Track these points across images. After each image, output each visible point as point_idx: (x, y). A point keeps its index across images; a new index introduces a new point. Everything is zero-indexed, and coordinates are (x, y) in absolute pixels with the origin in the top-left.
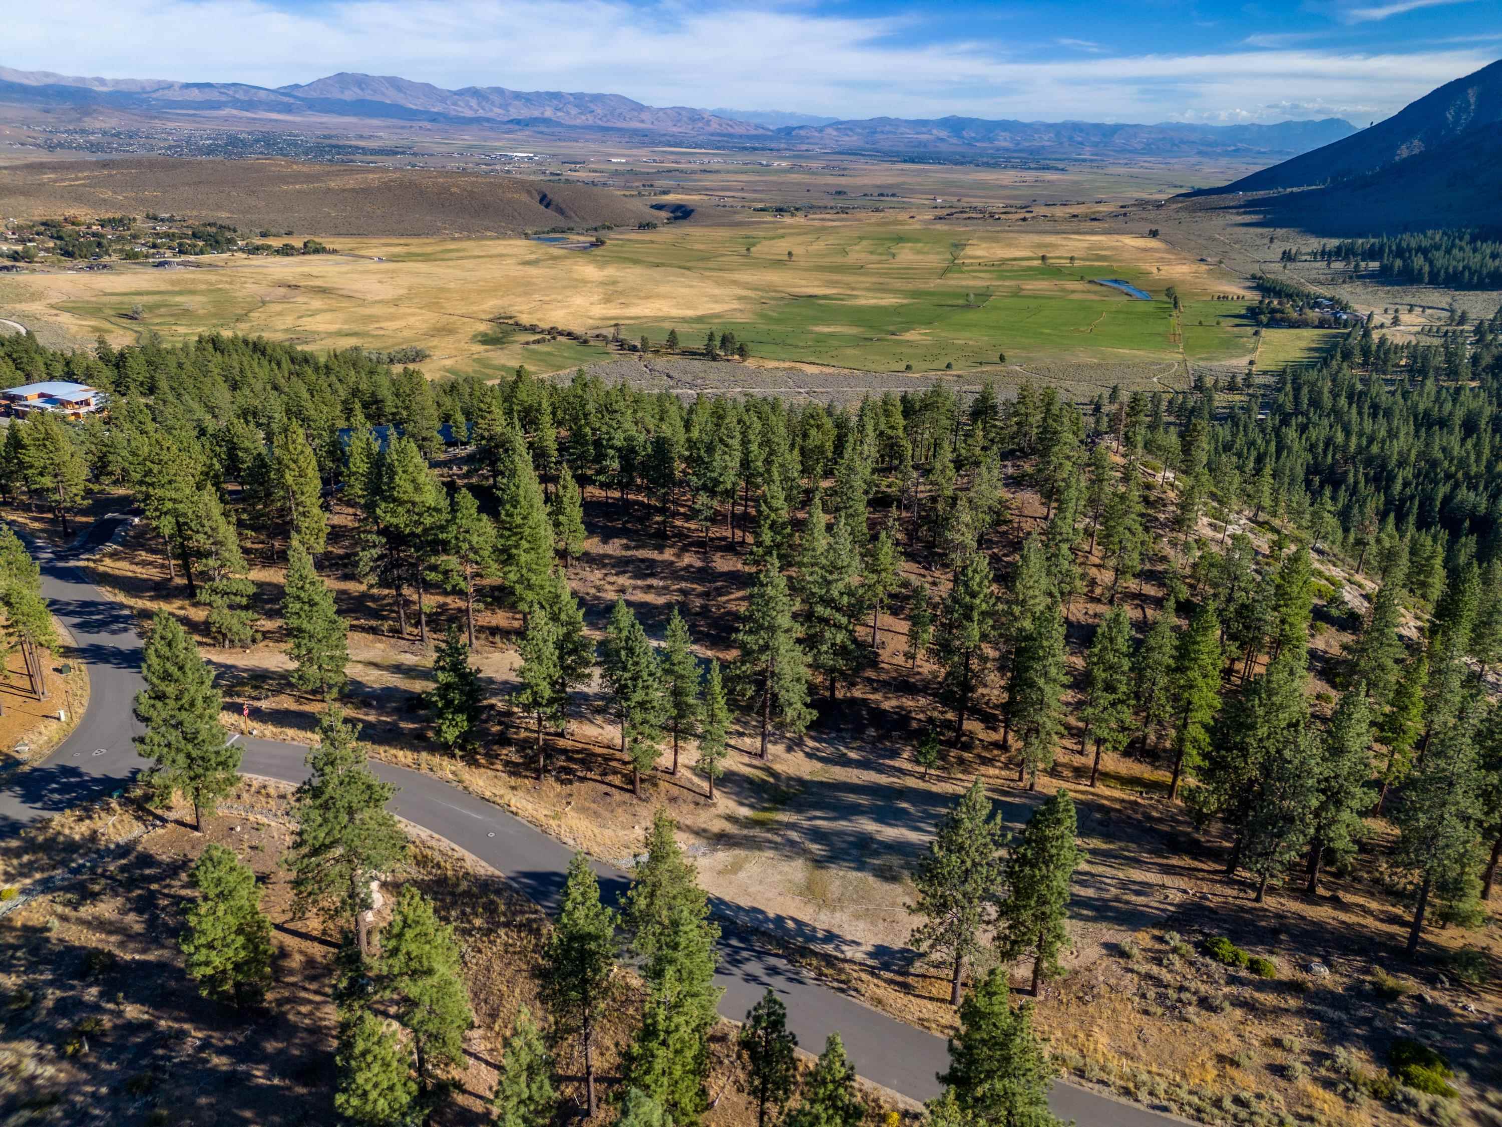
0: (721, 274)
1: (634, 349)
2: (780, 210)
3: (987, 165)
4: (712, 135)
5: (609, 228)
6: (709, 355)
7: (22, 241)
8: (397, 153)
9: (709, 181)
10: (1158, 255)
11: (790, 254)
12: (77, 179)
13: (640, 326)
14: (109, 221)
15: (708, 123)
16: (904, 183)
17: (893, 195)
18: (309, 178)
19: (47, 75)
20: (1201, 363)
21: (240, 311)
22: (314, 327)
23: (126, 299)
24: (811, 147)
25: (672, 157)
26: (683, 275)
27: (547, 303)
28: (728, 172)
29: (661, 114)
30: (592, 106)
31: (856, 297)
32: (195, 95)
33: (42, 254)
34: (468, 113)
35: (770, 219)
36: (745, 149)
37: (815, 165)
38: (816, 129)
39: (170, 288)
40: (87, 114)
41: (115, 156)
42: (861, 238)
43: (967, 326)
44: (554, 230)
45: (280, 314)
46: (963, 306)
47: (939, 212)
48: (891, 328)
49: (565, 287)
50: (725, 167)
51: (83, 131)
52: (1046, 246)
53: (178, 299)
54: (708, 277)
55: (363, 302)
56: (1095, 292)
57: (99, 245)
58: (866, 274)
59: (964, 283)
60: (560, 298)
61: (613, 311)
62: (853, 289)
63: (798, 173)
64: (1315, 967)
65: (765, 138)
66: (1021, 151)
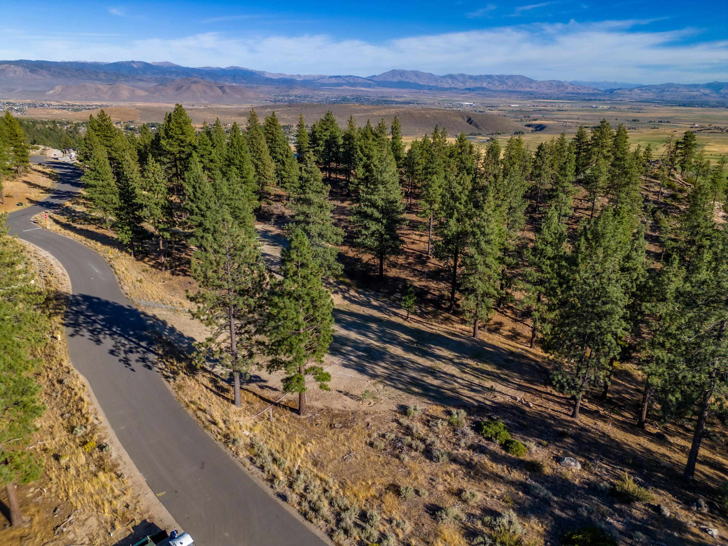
5: (499, 134)
8: (410, 103)
9: (560, 115)
12: (278, 111)
15: (567, 88)
16: (677, 116)
18: (366, 111)
24: (623, 99)
25: (543, 104)
28: (572, 111)
29: (542, 84)
30: (507, 81)
32: (334, 81)
34: (447, 86)
36: (585, 100)
37: (623, 107)
38: (628, 90)
42: (639, 140)
50: (571, 108)
63: (613, 111)
64: (567, 460)
65: (598, 94)
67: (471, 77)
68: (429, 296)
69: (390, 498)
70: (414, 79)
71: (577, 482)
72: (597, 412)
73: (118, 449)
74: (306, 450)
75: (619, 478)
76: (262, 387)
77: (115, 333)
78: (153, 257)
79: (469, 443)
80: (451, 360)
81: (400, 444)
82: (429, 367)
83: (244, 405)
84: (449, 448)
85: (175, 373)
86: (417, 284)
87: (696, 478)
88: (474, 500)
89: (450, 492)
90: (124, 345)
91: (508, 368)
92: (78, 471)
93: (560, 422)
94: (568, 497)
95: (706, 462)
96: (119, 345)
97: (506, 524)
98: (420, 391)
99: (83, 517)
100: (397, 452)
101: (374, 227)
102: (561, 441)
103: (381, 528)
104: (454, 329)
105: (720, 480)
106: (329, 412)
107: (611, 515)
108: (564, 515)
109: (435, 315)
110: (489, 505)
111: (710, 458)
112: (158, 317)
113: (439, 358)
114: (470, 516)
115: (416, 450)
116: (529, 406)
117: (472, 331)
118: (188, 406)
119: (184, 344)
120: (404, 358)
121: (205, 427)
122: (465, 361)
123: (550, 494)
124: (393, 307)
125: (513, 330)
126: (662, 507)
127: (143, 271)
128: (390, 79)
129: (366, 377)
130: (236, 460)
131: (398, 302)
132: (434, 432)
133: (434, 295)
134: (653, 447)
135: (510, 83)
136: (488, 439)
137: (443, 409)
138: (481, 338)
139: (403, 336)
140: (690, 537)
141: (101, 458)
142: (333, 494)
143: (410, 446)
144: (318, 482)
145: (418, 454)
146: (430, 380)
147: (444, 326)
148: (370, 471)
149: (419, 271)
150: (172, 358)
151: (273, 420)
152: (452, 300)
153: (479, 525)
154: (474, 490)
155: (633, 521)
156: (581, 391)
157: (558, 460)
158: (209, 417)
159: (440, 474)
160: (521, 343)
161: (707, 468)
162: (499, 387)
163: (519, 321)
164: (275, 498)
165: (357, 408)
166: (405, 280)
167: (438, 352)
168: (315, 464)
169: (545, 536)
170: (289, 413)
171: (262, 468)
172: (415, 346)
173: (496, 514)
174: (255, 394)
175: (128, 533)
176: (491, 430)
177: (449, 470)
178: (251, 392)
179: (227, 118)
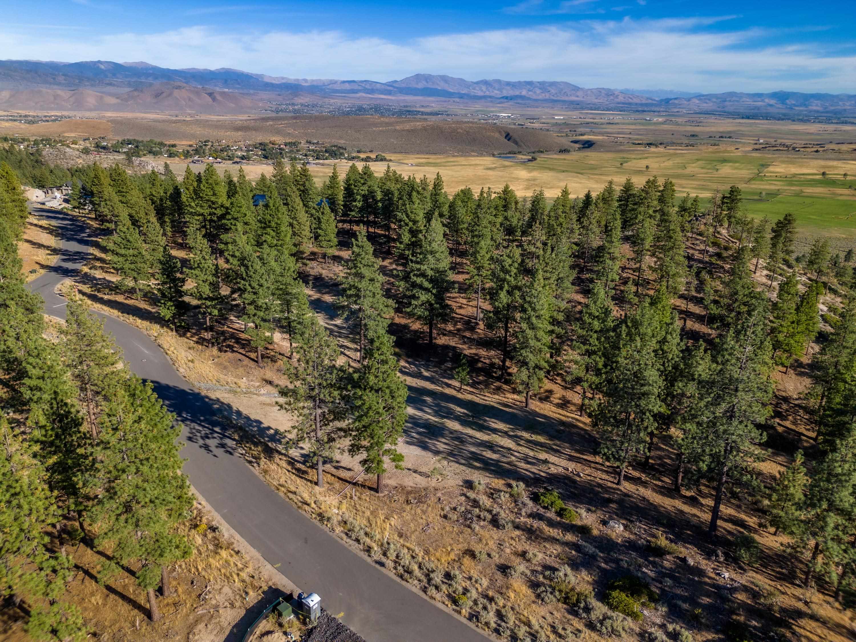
0: (600, 177)
2: (650, 145)
3: (801, 120)
4: (619, 103)
5: (542, 152)
7: (248, 151)
8: (438, 114)
9: (610, 129)
11: (647, 167)
12: (281, 124)
14: (289, 143)
15: (617, 97)
16: (740, 130)
17: (730, 137)
24: (680, 110)
25: (591, 116)
26: (577, 177)
28: (624, 124)
29: (589, 92)
30: (550, 89)
31: (684, 192)
33: (255, 157)
34: (480, 94)
35: (643, 149)
36: (638, 111)
37: (680, 120)
38: (685, 99)
42: (698, 160)
43: (756, 211)
44: (510, 153)
46: (757, 200)
47: (756, 147)
50: (623, 121)
51: (293, 104)
52: (828, 167)
54: (592, 179)
57: (281, 154)
58: (695, 180)
59: (762, 187)
62: (684, 188)
63: (669, 124)
64: (612, 523)
65: (652, 105)
66: (827, 112)
67: (508, 84)
68: (480, 365)
69: (467, 561)
70: (441, 86)
71: (620, 541)
72: (639, 479)
73: (228, 530)
74: (390, 524)
75: (654, 536)
76: (337, 468)
77: (186, 419)
78: (194, 331)
79: (529, 512)
80: (506, 433)
81: (470, 516)
82: (487, 442)
83: (326, 486)
84: (512, 517)
85: (257, 458)
86: (467, 352)
87: (719, 534)
88: (536, 559)
89: (516, 554)
90: (199, 431)
91: (559, 439)
92: (198, 550)
93: (606, 489)
94: (612, 553)
95: (731, 520)
96: (194, 431)
97: (563, 576)
98: (482, 466)
99: (217, 587)
100: (468, 522)
101: (424, 297)
102: (607, 507)
103: (464, 584)
104: (506, 400)
105: (738, 534)
106: (403, 489)
107: (646, 567)
108: (608, 567)
109: (487, 385)
110: (548, 563)
111: (735, 516)
112: (222, 400)
113: (495, 431)
114: (533, 571)
115: (484, 520)
116: (579, 476)
117: (524, 400)
118: (278, 489)
119: (254, 427)
120: (462, 433)
121: (299, 507)
122: (519, 433)
123: (597, 551)
124: (445, 377)
125: (563, 398)
126: (687, 558)
127: (190, 348)
128: (414, 85)
129: (430, 454)
130: (334, 535)
131: (449, 372)
132: (498, 504)
133: (485, 363)
134: (686, 508)
135: (553, 91)
136: (545, 508)
137: (503, 482)
138: (533, 408)
139: (459, 410)
140: (707, 580)
141: (215, 538)
142: (420, 559)
143: (479, 517)
144: (406, 551)
145: (486, 523)
146: (489, 454)
147: (497, 397)
148: (447, 540)
149: (468, 338)
150: (247, 443)
151: (355, 498)
152: (503, 368)
153: (541, 578)
154: (536, 551)
155: (664, 570)
156: (624, 462)
157: (604, 523)
158: (300, 498)
159: (506, 539)
160: (571, 412)
161: (730, 525)
162: (552, 459)
163: (569, 388)
164: (374, 564)
165: (427, 485)
166: (454, 348)
167: (493, 425)
168: (401, 535)
169: (593, 584)
170: (368, 492)
171: (358, 541)
172: (471, 419)
173: (554, 570)
174: (332, 475)
175: (260, 598)
176: (547, 500)
177: (513, 536)
178: (328, 473)
179: (220, 133)
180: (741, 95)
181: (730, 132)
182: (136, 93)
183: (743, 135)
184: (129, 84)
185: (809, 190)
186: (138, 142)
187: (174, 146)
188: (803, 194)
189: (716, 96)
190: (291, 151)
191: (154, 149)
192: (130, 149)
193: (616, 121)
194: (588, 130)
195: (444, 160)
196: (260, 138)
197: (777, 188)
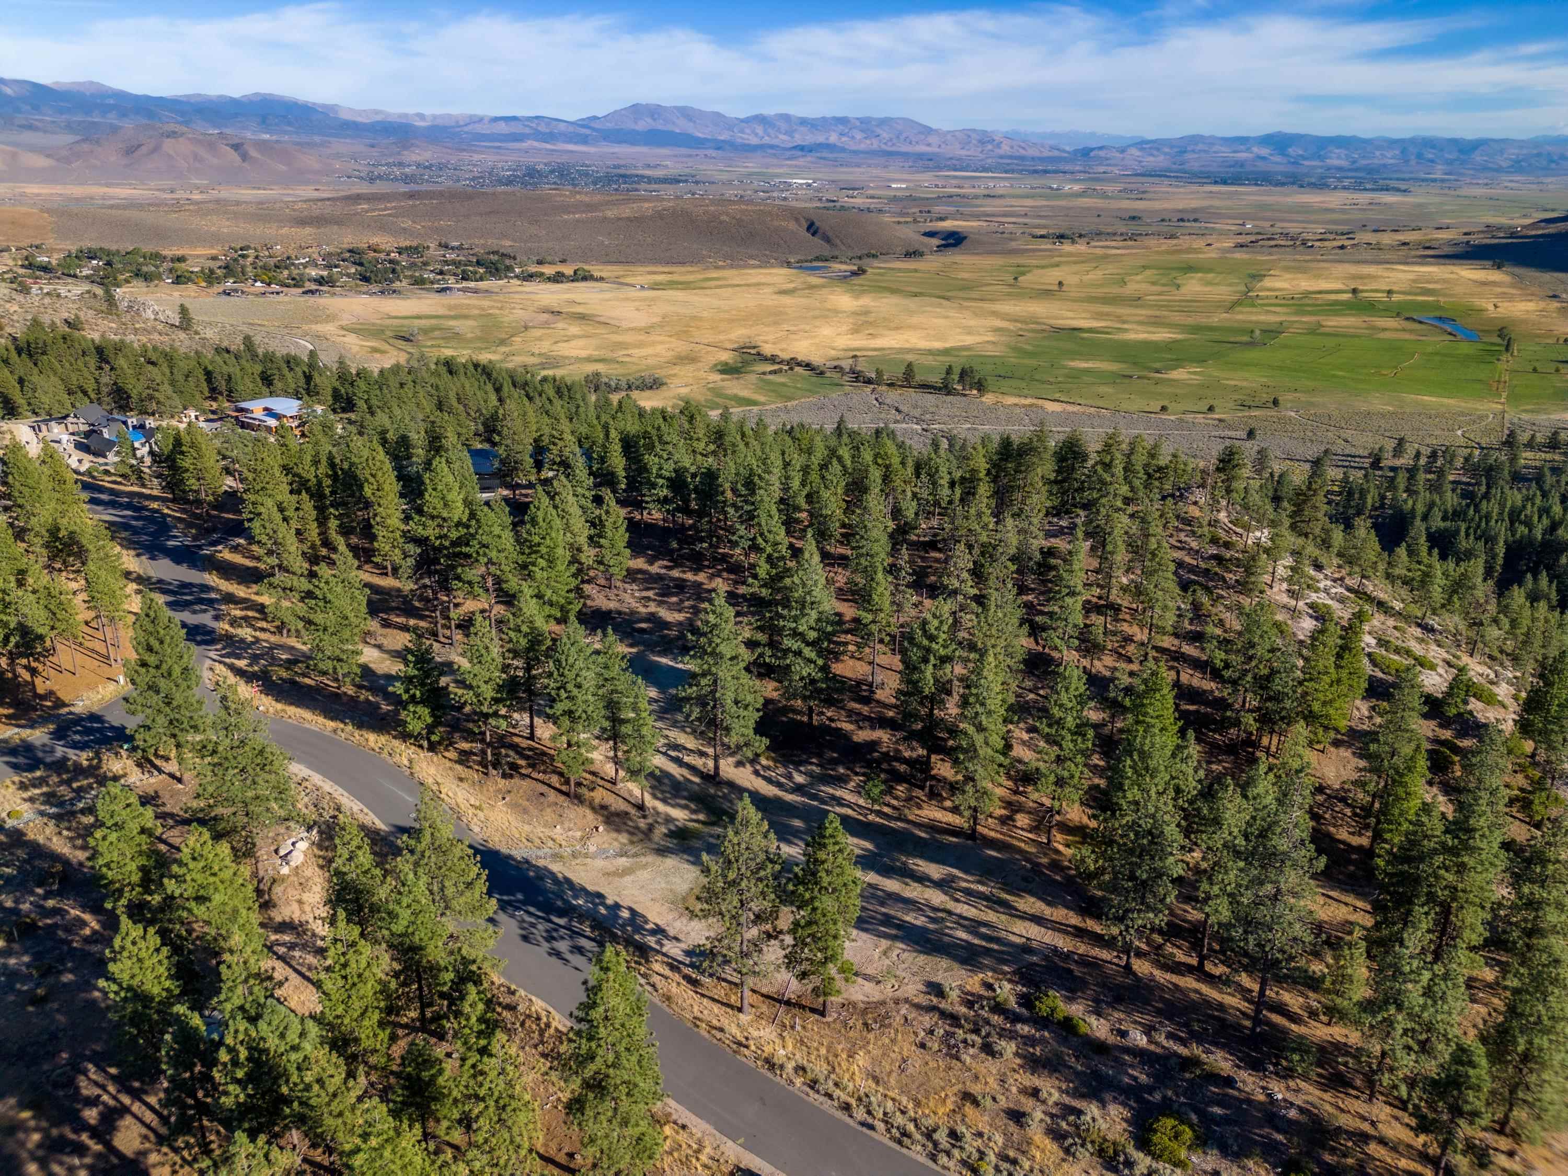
0: (980, 304)
1: (869, 381)
2: (1061, 237)
3: (1313, 185)
4: (1001, 157)
5: (874, 256)
6: (945, 389)
7: (329, 267)
8: (679, 182)
9: (990, 207)
10: (1499, 290)
11: (1060, 283)
12: (386, 209)
13: (883, 357)
14: (407, 248)
15: (999, 145)
16: (1211, 207)
17: (1195, 220)
18: (590, 207)
19: (377, 112)
20: (1525, 416)
21: (504, 336)
22: (566, 353)
23: (406, 322)
24: (1109, 169)
25: (954, 182)
26: (940, 305)
27: (794, 333)
28: (1013, 196)
29: (949, 137)
30: (879, 131)
31: (1126, 330)
32: (502, 128)
33: (345, 279)
34: (754, 141)
35: (1049, 246)
36: (1036, 172)
37: (1109, 188)
38: (1117, 149)
39: (447, 313)
40: (405, 148)
41: (424, 187)
42: (1145, 267)
43: (1246, 365)
44: (817, 259)
45: (540, 339)
46: (1247, 344)
47: (1241, 239)
48: (1157, 365)
49: (815, 318)
50: (1011, 191)
51: (401, 164)
52: (1361, 277)
53: (451, 323)
54: (967, 308)
55: (617, 329)
56: (1411, 331)
57: (394, 271)
58: (1142, 306)
59: (1254, 318)
60: (808, 328)
61: (858, 342)
62: (1124, 322)
63: (1090, 197)
64: (1132, 1034)
65: (1060, 160)
66: (1356, 170)
67: (803, 122)
70: (681, 126)
74: (858, 1065)
81: (953, 1041)
83: (753, 1011)
88: (1051, 1098)
89: (1026, 1093)
97: (1090, 1121)
100: (954, 1052)
103: (976, 1145)
106: (854, 1007)
110: (1067, 1102)
115: (973, 1046)
118: (696, 1026)
121: (735, 1052)
127: (461, 779)
128: (629, 125)
130: (796, 1091)
135: (885, 135)
142: (913, 1114)
144: (891, 1103)
145: (977, 1051)
148: (936, 1081)
151: (798, 1027)
153: (1064, 1126)
154: (1048, 1087)
157: (1122, 1034)
158: (730, 1037)
159: (1008, 1072)
165: (883, 996)
168: (876, 1081)
170: (811, 1016)
171: (829, 1096)
173: (1077, 1112)
177: (1017, 1068)
179: (270, 231)
180: (1211, 141)
181: (1194, 210)
182: (86, 147)
183: (1217, 215)
184: (69, 128)
185: (1333, 322)
186: (109, 253)
187: (181, 259)
188: (1322, 330)
189: (1169, 143)
190: (413, 265)
191: (145, 269)
192: (96, 269)
193: (1001, 192)
194: (952, 209)
195: (700, 276)
196: (349, 238)
197: (1278, 319)
